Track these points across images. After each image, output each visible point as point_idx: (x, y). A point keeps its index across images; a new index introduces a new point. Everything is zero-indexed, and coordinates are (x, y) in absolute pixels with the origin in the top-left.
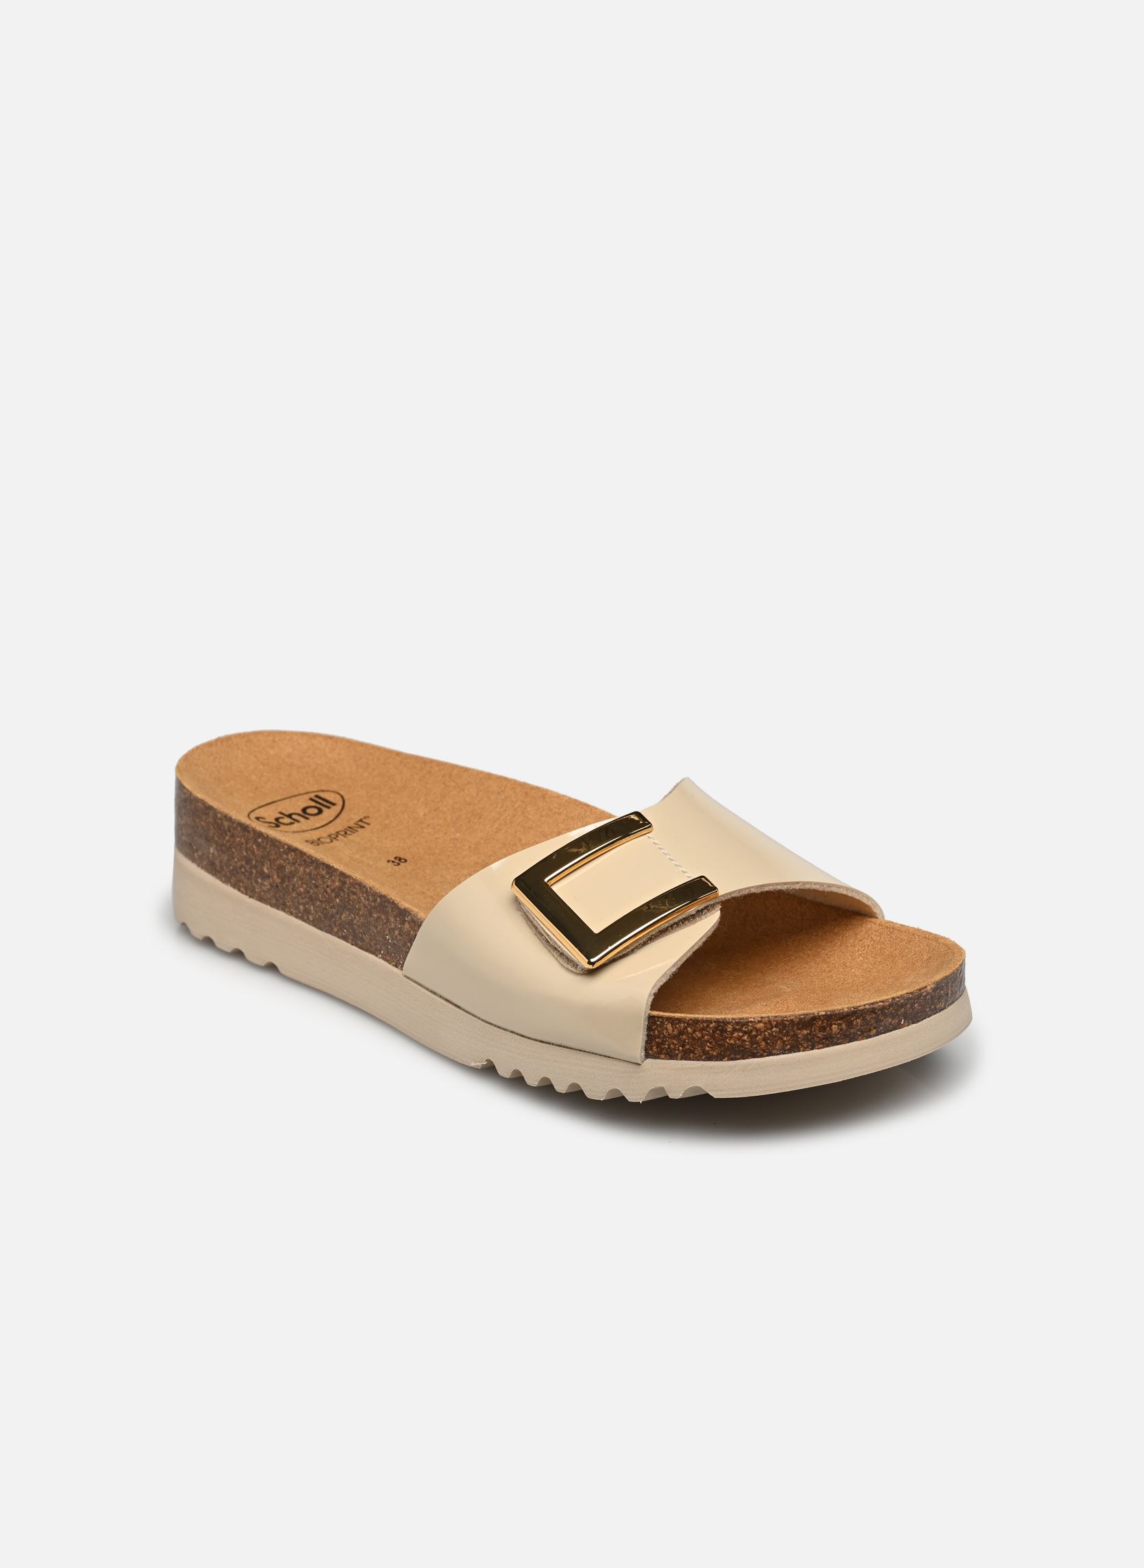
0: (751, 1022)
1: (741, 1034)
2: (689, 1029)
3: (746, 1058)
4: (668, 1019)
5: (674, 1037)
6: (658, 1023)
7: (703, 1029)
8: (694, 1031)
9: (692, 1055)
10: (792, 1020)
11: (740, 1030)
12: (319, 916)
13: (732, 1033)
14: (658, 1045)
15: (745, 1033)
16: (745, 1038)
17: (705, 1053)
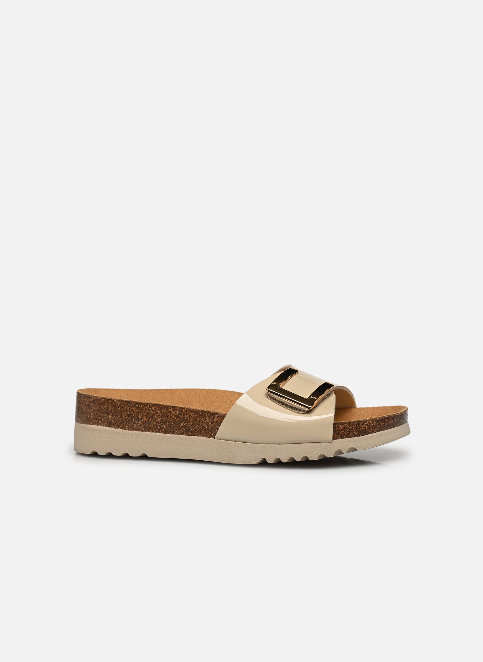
0: (368, 420)
1: (365, 425)
2: (348, 426)
3: (367, 435)
4: (340, 423)
5: (343, 430)
6: (337, 425)
7: (352, 425)
8: (350, 426)
9: (349, 436)
10: (379, 419)
11: (364, 424)
12: (168, 429)
13: (362, 425)
14: (337, 434)
15: (366, 425)
16: (366, 427)
17: (354, 434)
